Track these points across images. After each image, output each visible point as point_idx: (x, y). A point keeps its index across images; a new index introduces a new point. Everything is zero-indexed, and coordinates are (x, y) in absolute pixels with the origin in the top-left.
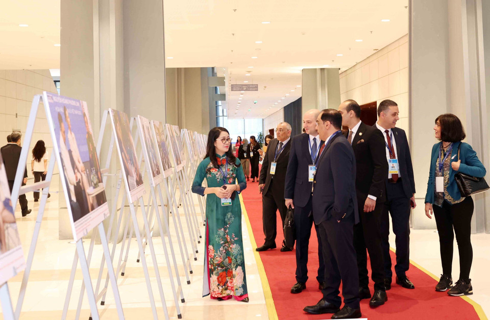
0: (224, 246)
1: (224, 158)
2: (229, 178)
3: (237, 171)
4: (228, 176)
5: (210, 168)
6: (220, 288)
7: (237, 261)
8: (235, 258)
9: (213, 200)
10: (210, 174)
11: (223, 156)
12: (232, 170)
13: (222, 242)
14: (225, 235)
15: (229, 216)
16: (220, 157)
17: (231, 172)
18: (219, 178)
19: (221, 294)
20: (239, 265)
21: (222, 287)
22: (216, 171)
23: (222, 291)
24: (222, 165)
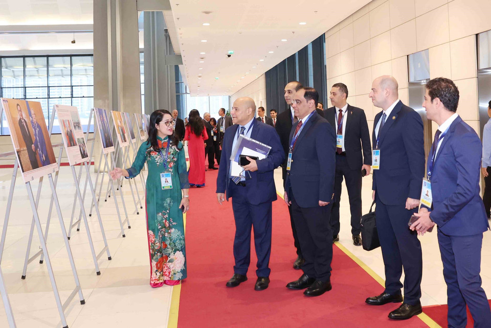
0: (161, 231)
1: (166, 140)
2: (170, 162)
3: (178, 154)
4: (169, 160)
5: (151, 151)
6: (158, 274)
7: (175, 246)
8: (173, 242)
9: (153, 185)
10: (150, 157)
11: (164, 139)
12: (173, 154)
13: (160, 227)
14: (163, 220)
15: (169, 201)
16: (161, 140)
17: (172, 156)
18: (159, 162)
19: (158, 280)
20: (178, 250)
21: (160, 273)
22: (156, 154)
23: (159, 277)
24: (162, 148)
